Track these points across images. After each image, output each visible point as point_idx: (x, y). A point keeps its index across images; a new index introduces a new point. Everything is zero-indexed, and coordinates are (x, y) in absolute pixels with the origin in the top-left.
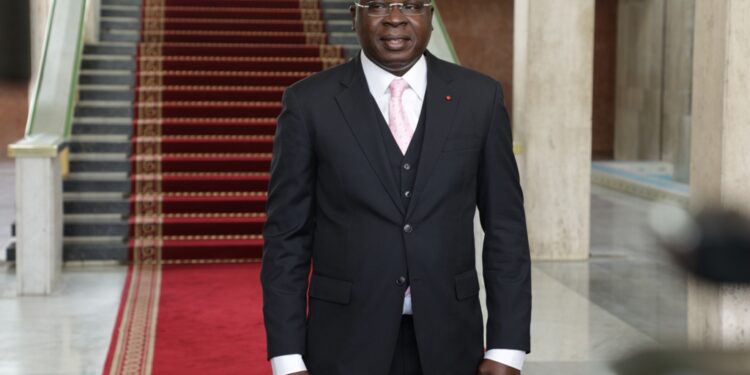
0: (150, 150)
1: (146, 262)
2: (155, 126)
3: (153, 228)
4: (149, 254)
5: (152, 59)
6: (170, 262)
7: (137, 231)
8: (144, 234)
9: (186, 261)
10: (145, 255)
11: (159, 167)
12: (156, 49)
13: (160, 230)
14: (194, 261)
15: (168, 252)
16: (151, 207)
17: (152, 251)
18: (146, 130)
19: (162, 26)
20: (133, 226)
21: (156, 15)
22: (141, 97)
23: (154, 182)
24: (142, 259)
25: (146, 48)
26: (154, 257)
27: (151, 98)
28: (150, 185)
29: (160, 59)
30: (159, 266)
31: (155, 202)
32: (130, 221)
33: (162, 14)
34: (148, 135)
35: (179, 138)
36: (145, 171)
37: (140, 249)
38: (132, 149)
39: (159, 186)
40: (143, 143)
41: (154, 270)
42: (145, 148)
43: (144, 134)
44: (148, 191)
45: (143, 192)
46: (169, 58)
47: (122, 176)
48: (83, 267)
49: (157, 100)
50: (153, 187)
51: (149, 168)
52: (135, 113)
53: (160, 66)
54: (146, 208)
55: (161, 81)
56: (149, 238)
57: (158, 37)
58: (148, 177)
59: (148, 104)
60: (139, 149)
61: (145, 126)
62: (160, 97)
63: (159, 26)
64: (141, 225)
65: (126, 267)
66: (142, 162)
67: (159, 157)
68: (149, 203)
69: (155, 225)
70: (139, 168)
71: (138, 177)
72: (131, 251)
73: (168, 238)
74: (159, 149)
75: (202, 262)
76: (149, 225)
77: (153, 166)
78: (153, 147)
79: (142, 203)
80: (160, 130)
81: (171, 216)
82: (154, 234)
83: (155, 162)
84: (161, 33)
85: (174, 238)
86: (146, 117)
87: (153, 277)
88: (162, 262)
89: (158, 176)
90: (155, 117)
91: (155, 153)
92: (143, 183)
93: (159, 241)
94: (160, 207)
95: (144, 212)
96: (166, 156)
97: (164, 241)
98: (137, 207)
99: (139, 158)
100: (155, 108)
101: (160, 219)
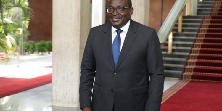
1: (186, 79)
2: (201, 40)
3: (191, 70)
4: (188, 77)
6: (194, 80)
8: (188, 71)
9: (198, 80)
10: (186, 77)
11: (199, 52)
12: (209, 17)
13: (193, 70)
14: (201, 80)
15: (193, 77)
17: (188, 76)
20: (185, 69)
21: (217, 7)
22: (200, 31)
23: (195, 56)
24: (185, 78)
26: (189, 78)
28: (194, 57)
29: (210, 20)
30: (190, 81)
31: (194, 62)
32: (184, 67)
33: (219, 7)
34: (199, 42)
35: (208, 43)
36: (194, 53)
37: (185, 75)
38: (193, 46)
39: (197, 58)
40: (196, 45)
41: (187, 81)
42: (196, 46)
43: (197, 42)
44: (193, 58)
45: (192, 59)
46: (214, 20)
47: (187, 54)
48: (169, 79)
49: (205, 32)
50: (195, 57)
51: (196, 52)
52: (197, 36)
53: (209, 22)
54: (191, 64)
55: (208, 26)
56: (190, 72)
57: (216, 13)
58: (194, 55)
59: (202, 33)
60: (194, 46)
61: (198, 40)
62: (206, 31)
63: (217, 10)
64: (187, 68)
65: (179, 80)
66: (194, 50)
67: (200, 49)
68: (192, 62)
69: (191, 68)
70: (192, 52)
71: (192, 54)
72: (182, 75)
73: (195, 73)
74: (200, 46)
75: (203, 80)
76: (190, 69)
77: (197, 52)
78: (199, 46)
79: (190, 62)
80: (202, 41)
81: (198, 66)
82: (191, 71)
83: (197, 50)
84: (217, 12)
85: (197, 73)
86: (200, 37)
87: (185, 83)
88: (191, 80)
89: (198, 55)
90: (203, 37)
91: (199, 47)
92: (192, 56)
93: (192, 73)
94: (195, 64)
95: (190, 65)
96: (202, 49)
97: (194, 74)
98: (188, 63)
99: (193, 49)
100: (203, 35)
101: (194, 67)
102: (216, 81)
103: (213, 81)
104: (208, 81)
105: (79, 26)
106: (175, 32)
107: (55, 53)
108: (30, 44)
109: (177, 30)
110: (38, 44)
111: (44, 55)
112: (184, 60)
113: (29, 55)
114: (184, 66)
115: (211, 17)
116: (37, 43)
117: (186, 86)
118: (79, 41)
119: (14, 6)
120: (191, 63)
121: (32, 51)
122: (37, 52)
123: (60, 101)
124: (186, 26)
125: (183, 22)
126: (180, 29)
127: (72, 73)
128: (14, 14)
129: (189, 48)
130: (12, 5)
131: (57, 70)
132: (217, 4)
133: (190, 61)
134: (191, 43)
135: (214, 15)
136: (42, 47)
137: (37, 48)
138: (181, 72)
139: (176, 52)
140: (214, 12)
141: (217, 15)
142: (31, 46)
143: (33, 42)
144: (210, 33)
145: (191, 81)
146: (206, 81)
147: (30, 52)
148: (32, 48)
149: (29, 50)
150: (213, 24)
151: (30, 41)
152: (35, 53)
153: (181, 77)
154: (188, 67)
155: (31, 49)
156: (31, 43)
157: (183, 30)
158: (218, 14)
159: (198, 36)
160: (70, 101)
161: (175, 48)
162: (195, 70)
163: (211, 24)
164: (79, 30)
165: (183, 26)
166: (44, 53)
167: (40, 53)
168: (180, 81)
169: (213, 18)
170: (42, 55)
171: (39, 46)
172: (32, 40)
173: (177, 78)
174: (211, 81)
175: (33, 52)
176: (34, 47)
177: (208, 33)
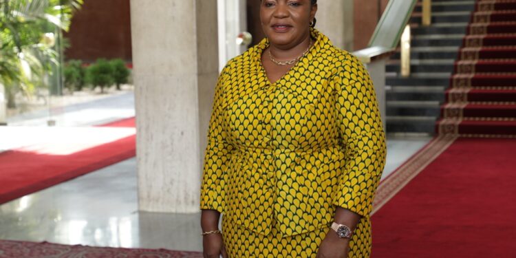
0: (471, 57)
1: (448, 135)
2: (478, 40)
3: (457, 112)
4: (450, 129)
6: (464, 135)
7: (445, 114)
8: (450, 116)
9: (476, 136)
10: (447, 130)
11: (473, 69)
13: (461, 113)
14: (482, 136)
15: (463, 129)
16: (460, 97)
17: (452, 128)
18: (471, 43)
20: (442, 110)
22: (475, 19)
23: (466, 80)
24: (445, 133)
26: (453, 132)
27: (482, 20)
28: (462, 82)
30: (455, 139)
31: (463, 94)
32: (442, 107)
34: (473, 46)
36: (462, 72)
37: (443, 126)
38: (458, 56)
39: (469, 83)
40: (466, 53)
41: (449, 140)
42: (467, 55)
43: (470, 46)
44: (461, 85)
45: (458, 87)
47: (447, 75)
48: (405, 137)
49: (486, 21)
50: (465, 83)
51: (466, 69)
52: (468, 30)
54: (456, 98)
55: (492, 7)
56: (454, 119)
58: (463, 76)
59: (479, 25)
60: (463, 56)
61: (470, 40)
62: (488, 19)
64: (448, 109)
65: (432, 138)
66: (461, 65)
67: (475, 62)
68: (458, 94)
69: (458, 109)
70: (459, 69)
71: (457, 76)
72: (437, 127)
73: (466, 119)
74: (477, 56)
75: (487, 136)
76: (454, 110)
77: (469, 68)
78: (473, 55)
79: (453, 94)
80: (481, 42)
81: (473, 103)
82: (458, 116)
83: (470, 65)
85: (471, 119)
86: (474, 33)
87: (443, 146)
88: (458, 135)
89: (472, 76)
90: (482, 33)
91: (474, 59)
92: (458, 80)
93: (459, 121)
94: (466, 97)
95: (454, 101)
96: (481, 61)
97: (463, 121)
98: (450, 97)
99: (460, 63)
100: (482, 27)
101: (463, 105)
103: (511, 136)
104: (499, 136)
105: (195, 21)
106: (416, 26)
107: (141, 88)
108: (73, 69)
109: (419, 20)
110: (91, 67)
111: (106, 93)
112: (439, 89)
113: (71, 94)
114: (441, 104)
116: (88, 64)
118: (196, 58)
120: (456, 96)
121: (78, 84)
122: (91, 86)
123: (157, 201)
124: (441, 9)
126: (426, 16)
127: (182, 133)
129: (451, 62)
131: (147, 128)
133: (453, 91)
134: (455, 49)
136: (101, 75)
137: (88, 77)
138: (433, 118)
139: (420, 71)
142: (76, 74)
143: (78, 63)
144: (498, 23)
145: (459, 140)
146: (493, 136)
147: (73, 87)
148: (78, 79)
149: (71, 83)
151: (72, 62)
152: (84, 89)
153: (435, 132)
154: (450, 105)
155: (75, 80)
156: (74, 65)
157: (433, 20)
159: (471, 31)
160: (182, 198)
161: (416, 62)
162: (467, 112)
164: (195, 31)
165: (434, 9)
166: (105, 89)
167: (98, 89)
168: (432, 141)
170: (102, 93)
171: (94, 72)
172: (76, 58)
173: (425, 134)
174: (505, 136)
175: (79, 88)
176: (82, 74)
177: (494, 24)
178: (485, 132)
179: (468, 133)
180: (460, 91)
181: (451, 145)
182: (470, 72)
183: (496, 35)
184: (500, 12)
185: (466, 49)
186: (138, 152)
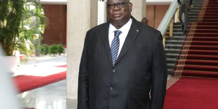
0: (186, 49)
1: (178, 76)
2: (189, 43)
3: (181, 68)
4: (178, 74)
5: (194, 26)
6: (184, 76)
7: (177, 68)
8: (179, 69)
9: (188, 77)
10: (177, 74)
11: (187, 53)
12: (196, 23)
13: (183, 68)
14: (190, 77)
15: (183, 74)
16: (182, 63)
17: (179, 73)
18: (187, 44)
19: (203, 18)
20: (176, 67)
21: (202, 15)
22: (188, 36)
23: (185, 57)
24: (176, 75)
25: (193, 23)
26: (179, 75)
27: (191, 36)
28: (184, 57)
29: (196, 26)
30: (180, 77)
31: (183, 62)
32: (176, 66)
33: (204, 15)
34: (187, 45)
35: (195, 46)
36: (183, 54)
37: (176, 73)
38: (182, 48)
39: (186, 58)
40: (185, 47)
41: (178, 78)
42: (185, 48)
43: (186, 45)
44: (183, 58)
45: (182, 59)
46: (199, 26)
47: (178, 55)
49: (192, 36)
50: (184, 58)
51: (185, 53)
52: (185, 39)
53: (195, 28)
54: (181, 63)
55: (194, 32)
57: (200, 21)
58: (183, 55)
59: (190, 37)
60: (184, 48)
61: (186, 43)
62: (193, 35)
63: (202, 18)
64: (178, 67)
65: (171, 77)
66: (183, 52)
67: (188, 50)
68: (182, 62)
69: (182, 67)
71: (181, 55)
73: (184, 70)
74: (189, 48)
75: (192, 77)
76: (180, 67)
78: (187, 48)
79: (180, 62)
80: (190, 44)
81: (187, 65)
82: (181, 69)
83: (186, 52)
84: (202, 19)
85: (186, 71)
86: (188, 40)
87: (176, 80)
88: (181, 76)
89: (187, 55)
90: (190, 40)
93: (182, 71)
94: (184, 63)
95: (180, 64)
96: (190, 50)
98: (179, 63)
99: (183, 50)
100: (191, 38)
101: (183, 66)
102: (202, 78)
103: (200, 78)
104: (196, 77)
106: (167, 37)
108: (44, 47)
109: (168, 35)
110: (50, 47)
111: (55, 56)
112: (175, 59)
113: (43, 56)
114: (175, 65)
115: (197, 24)
116: (49, 46)
117: (178, 82)
119: (32, 16)
121: (45, 53)
122: (50, 54)
124: (176, 31)
125: (174, 27)
126: (171, 33)
128: (32, 22)
129: (179, 50)
130: (31, 15)
131: (71, 69)
132: (202, 12)
133: (180, 60)
134: (181, 45)
135: (199, 22)
136: (54, 50)
137: (49, 50)
138: (172, 70)
139: (168, 53)
140: (199, 19)
141: (201, 22)
142: (45, 49)
143: (46, 45)
144: (196, 37)
145: (182, 78)
146: (194, 77)
147: (43, 54)
148: (45, 51)
149: (43, 52)
150: (198, 29)
151: (44, 45)
152: (48, 54)
153: (173, 74)
154: (178, 65)
155: (44, 51)
156: (44, 46)
157: (173, 35)
158: (203, 21)
159: (187, 39)
162: (185, 68)
163: (197, 29)
165: (174, 31)
166: (55, 55)
167: (52, 55)
169: (198, 24)
170: (54, 56)
171: (51, 49)
172: (45, 43)
173: (169, 76)
174: (198, 77)
175: (46, 54)
176: (47, 49)
177: (195, 37)
178: (191, 76)
179: (185, 76)
180: (182, 60)
181: (179, 80)
182: (186, 54)
183: (195, 41)
184: (197, 33)
185: (185, 46)
186: (67, 77)
